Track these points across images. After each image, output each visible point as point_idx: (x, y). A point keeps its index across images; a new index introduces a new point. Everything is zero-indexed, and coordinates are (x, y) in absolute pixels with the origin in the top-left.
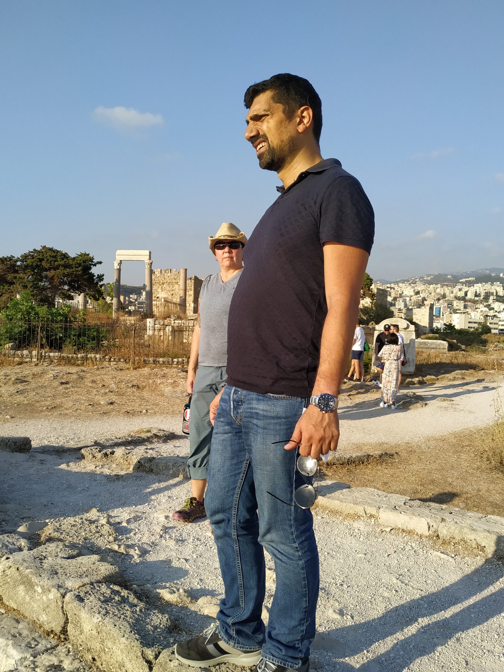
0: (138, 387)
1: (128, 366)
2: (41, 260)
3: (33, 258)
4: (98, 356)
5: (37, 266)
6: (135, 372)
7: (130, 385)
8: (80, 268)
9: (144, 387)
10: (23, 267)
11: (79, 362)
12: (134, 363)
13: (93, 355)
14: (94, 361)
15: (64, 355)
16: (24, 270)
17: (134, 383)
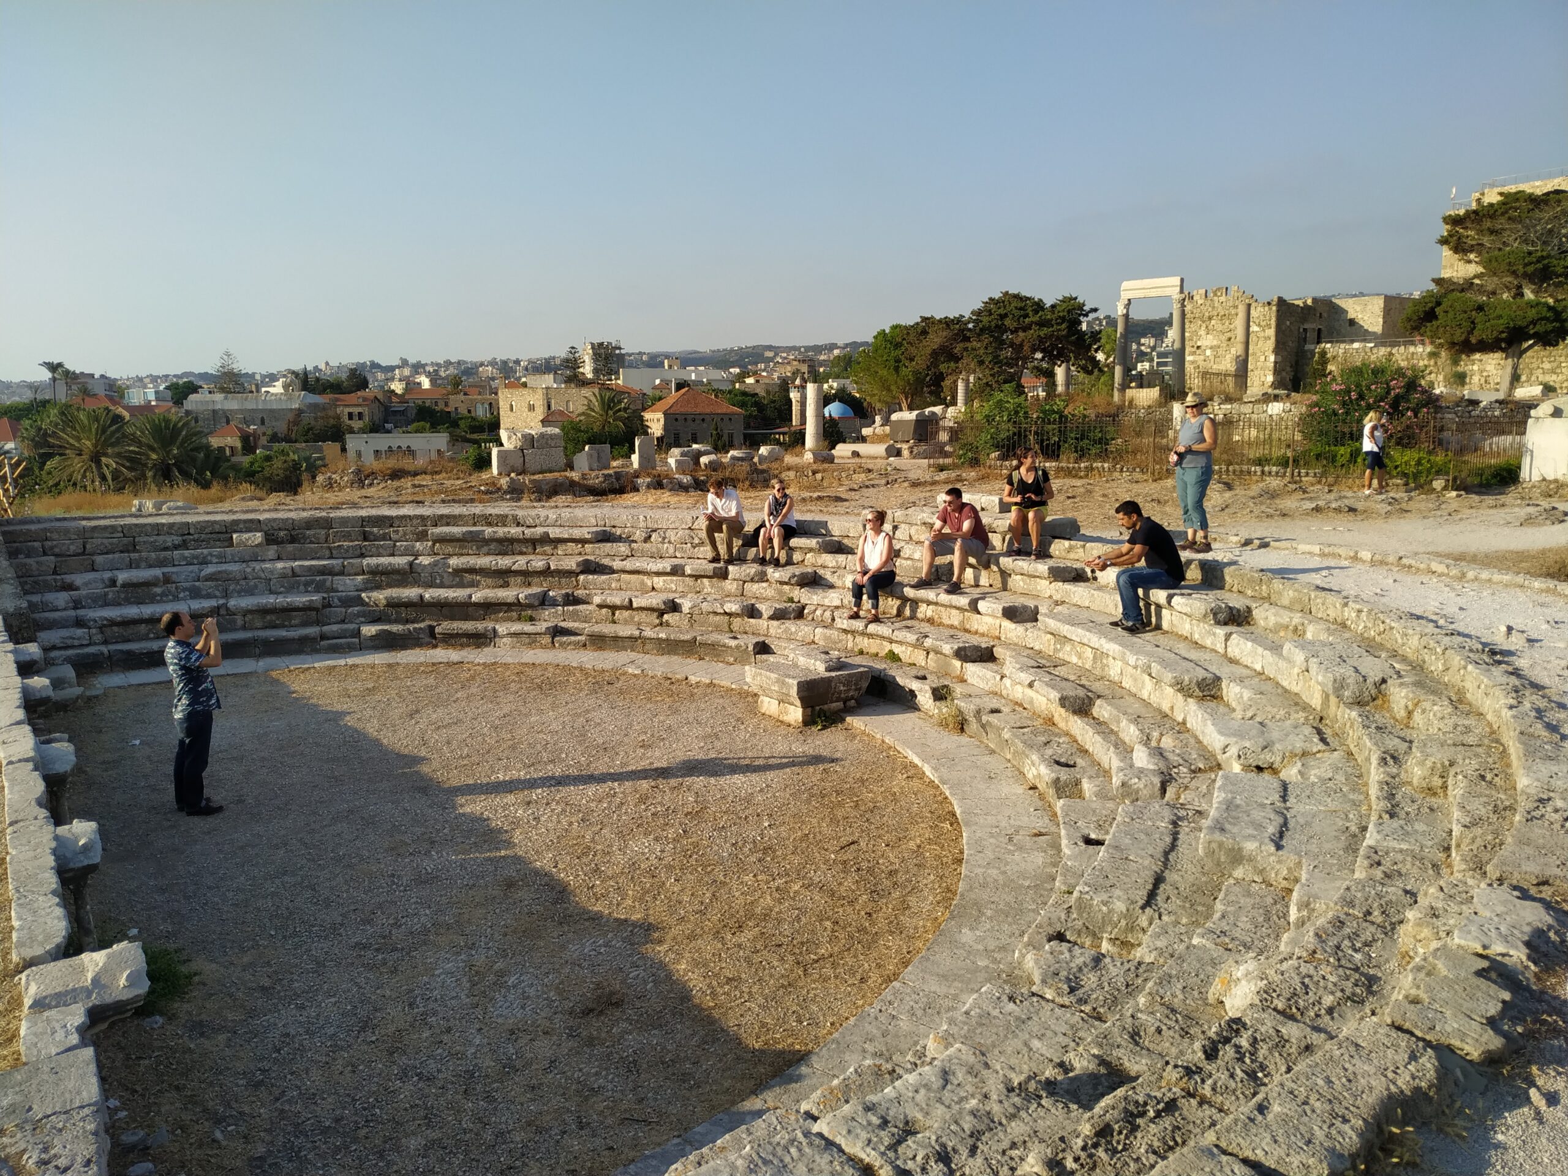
0: (1159, 502)
1: (1145, 477)
2: (1003, 317)
3: (991, 314)
4: (1106, 465)
5: (997, 326)
6: (1155, 485)
7: (1149, 499)
8: (1064, 326)
9: (1166, 502)
10: (978, 331)
11: (1082, 474)
12: (1153, 473)
13: (1100, 464)
14: (1101, 472)
15: (1064, 465)
16: (979, 335)
17: (1154, 497)
